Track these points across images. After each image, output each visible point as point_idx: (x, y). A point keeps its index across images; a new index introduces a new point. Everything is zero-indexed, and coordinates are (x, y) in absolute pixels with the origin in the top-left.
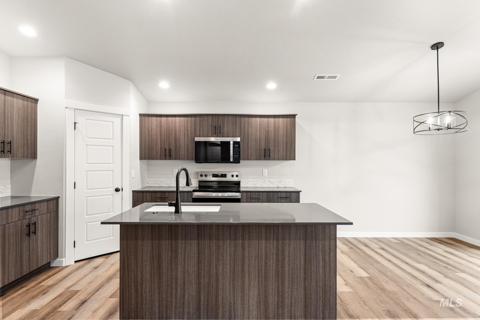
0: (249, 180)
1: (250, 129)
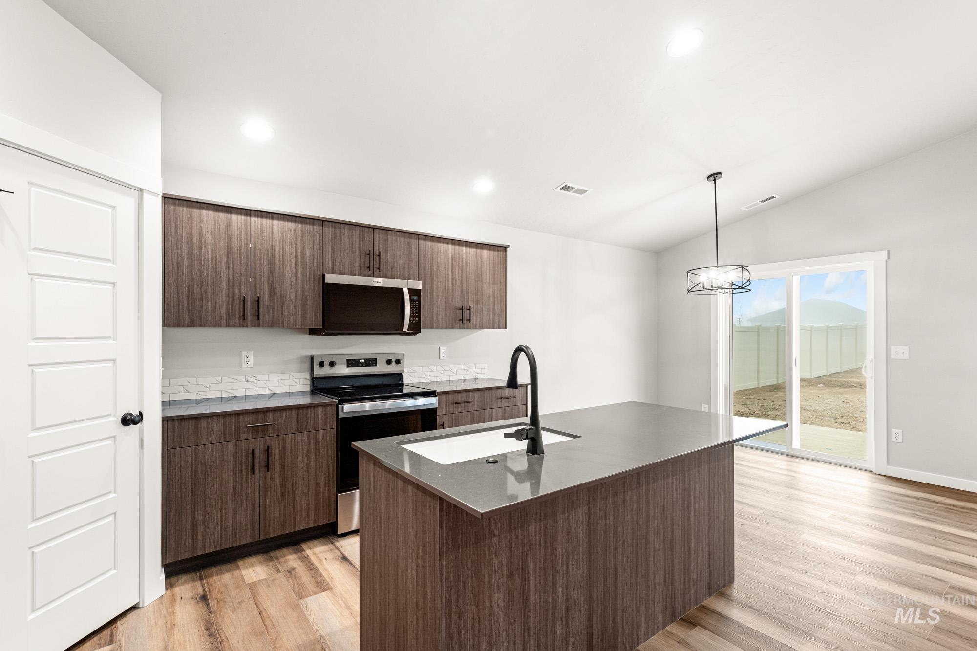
1: (436, 266)
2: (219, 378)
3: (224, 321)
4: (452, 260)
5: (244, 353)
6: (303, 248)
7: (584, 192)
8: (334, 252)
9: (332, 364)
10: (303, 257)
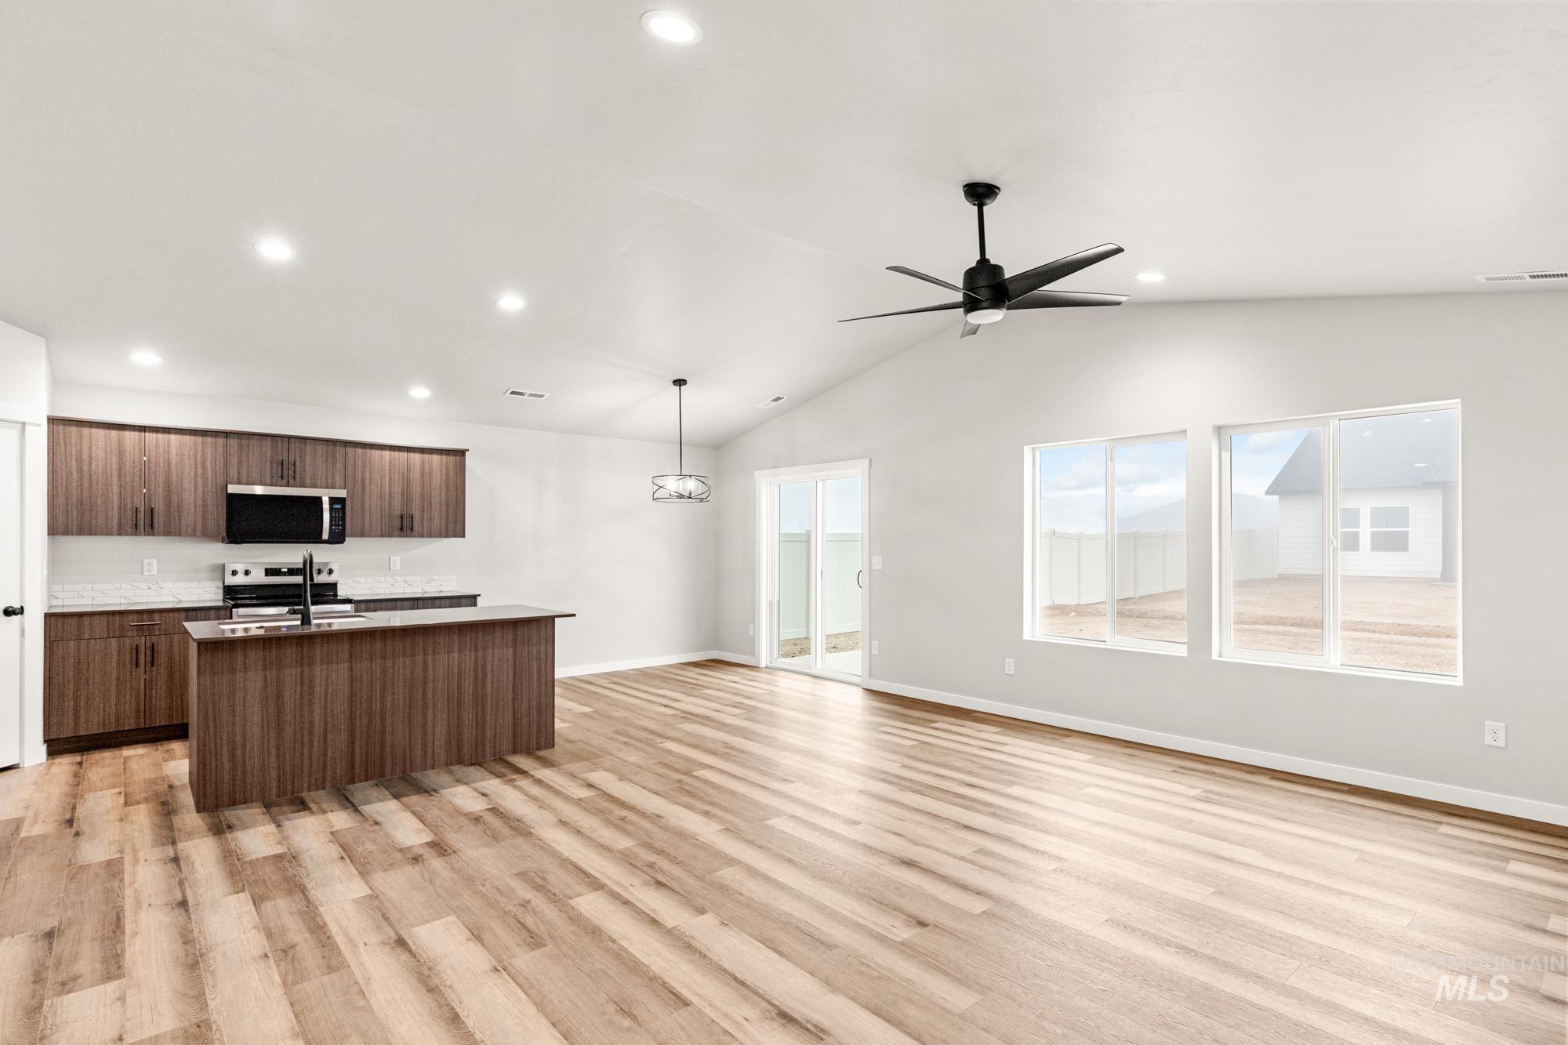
0: (356, 579)
1: (368, 473)
2: (118, 585)
3: (115, 529)
4: (390, 466)
5: (146, 561)
6: (204, 460)
7: (542, 396)
8: (240, 462)
9: (247, 573)
10: (204, 468)
